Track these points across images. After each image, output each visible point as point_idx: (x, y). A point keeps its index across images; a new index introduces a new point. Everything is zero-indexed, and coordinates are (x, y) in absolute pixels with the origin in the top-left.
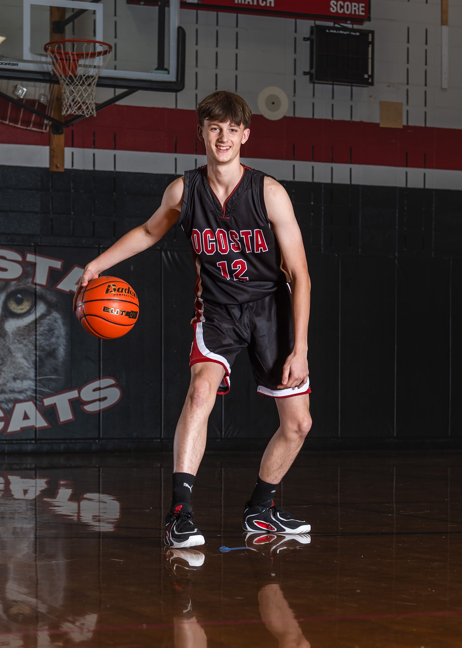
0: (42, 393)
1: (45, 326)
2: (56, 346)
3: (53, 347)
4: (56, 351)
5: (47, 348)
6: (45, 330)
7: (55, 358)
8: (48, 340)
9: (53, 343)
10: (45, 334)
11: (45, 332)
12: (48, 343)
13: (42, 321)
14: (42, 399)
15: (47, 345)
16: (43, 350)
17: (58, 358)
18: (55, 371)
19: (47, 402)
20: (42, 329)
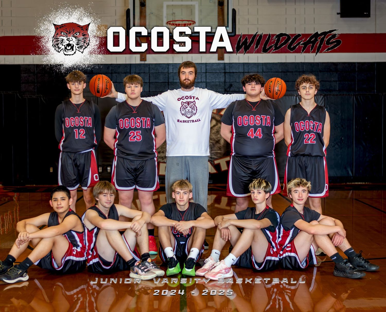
0: (214, 158)
1: (215, 130)
2: (220, 139)
3: (219, 139)
4: (220, 141)
5: (216, 139)
6: (215, 132)
7: (220, 144)
8: (217, 136)
9: (218, 137)
10: (216, 134)
11: (215, 133)
12: (216, 137)
13: (214, 128)
14: (214, 161)
15: (216, 138)
16: (214, 140)
17: (221, 143)
18: (220, 149)
19: (216, 162)
20: (214, 131)
